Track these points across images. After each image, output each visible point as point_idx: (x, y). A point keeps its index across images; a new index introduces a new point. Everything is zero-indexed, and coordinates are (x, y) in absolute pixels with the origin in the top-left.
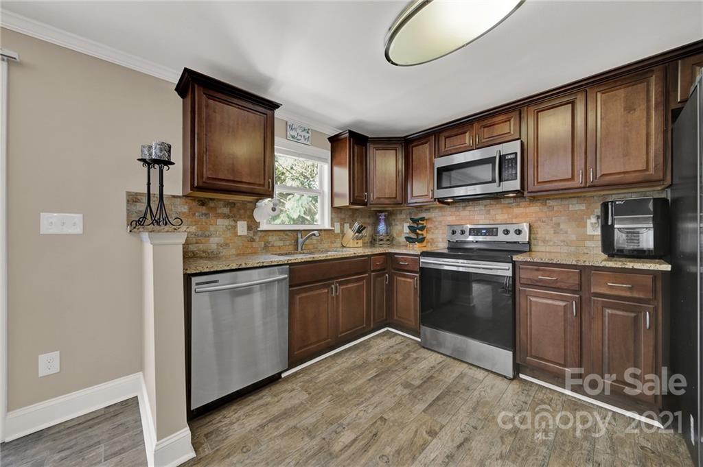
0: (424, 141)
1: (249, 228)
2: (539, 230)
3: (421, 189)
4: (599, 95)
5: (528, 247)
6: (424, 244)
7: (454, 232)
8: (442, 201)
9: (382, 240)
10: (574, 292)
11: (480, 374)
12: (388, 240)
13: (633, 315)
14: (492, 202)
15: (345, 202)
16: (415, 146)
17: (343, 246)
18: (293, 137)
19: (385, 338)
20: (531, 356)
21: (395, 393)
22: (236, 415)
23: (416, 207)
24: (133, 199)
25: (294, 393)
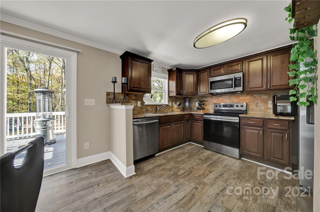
0: (205, 71)
1: (141, 104)
2: (250, 106)
3: (203, 89)
4: (272, 57)
5: (246, 112)
6: (204, 110)
7: (216, 106)
8: (212, 94)
9: (187, 109)
10: (261, 127)
11: (226, 157)
12: (190, 109)
13: (282, 135)
14: (232, 94)
15: (174, 94)
16: (201, 73)
17: (172, 111)
18: (156, 70)
19: (190, 145)
20: (246, 151)
21: (196, 161)
22: (144, 165)
23: (201, 96)
24: (108, 94)
25: (161, 160)
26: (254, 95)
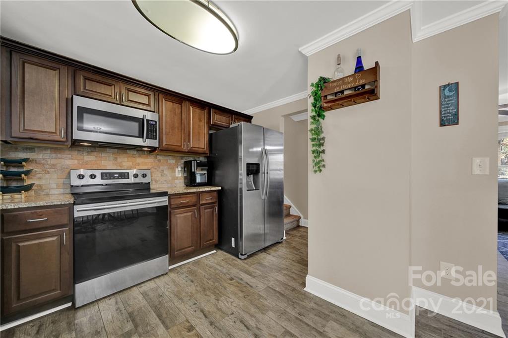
2: (153, 174)
10: (195, 206)
20: (177, 251)
26: (158, 156)
